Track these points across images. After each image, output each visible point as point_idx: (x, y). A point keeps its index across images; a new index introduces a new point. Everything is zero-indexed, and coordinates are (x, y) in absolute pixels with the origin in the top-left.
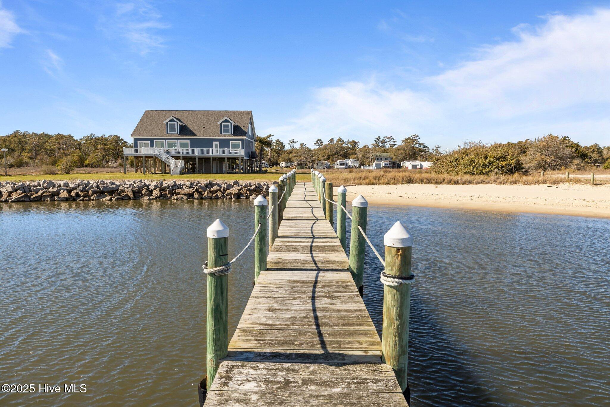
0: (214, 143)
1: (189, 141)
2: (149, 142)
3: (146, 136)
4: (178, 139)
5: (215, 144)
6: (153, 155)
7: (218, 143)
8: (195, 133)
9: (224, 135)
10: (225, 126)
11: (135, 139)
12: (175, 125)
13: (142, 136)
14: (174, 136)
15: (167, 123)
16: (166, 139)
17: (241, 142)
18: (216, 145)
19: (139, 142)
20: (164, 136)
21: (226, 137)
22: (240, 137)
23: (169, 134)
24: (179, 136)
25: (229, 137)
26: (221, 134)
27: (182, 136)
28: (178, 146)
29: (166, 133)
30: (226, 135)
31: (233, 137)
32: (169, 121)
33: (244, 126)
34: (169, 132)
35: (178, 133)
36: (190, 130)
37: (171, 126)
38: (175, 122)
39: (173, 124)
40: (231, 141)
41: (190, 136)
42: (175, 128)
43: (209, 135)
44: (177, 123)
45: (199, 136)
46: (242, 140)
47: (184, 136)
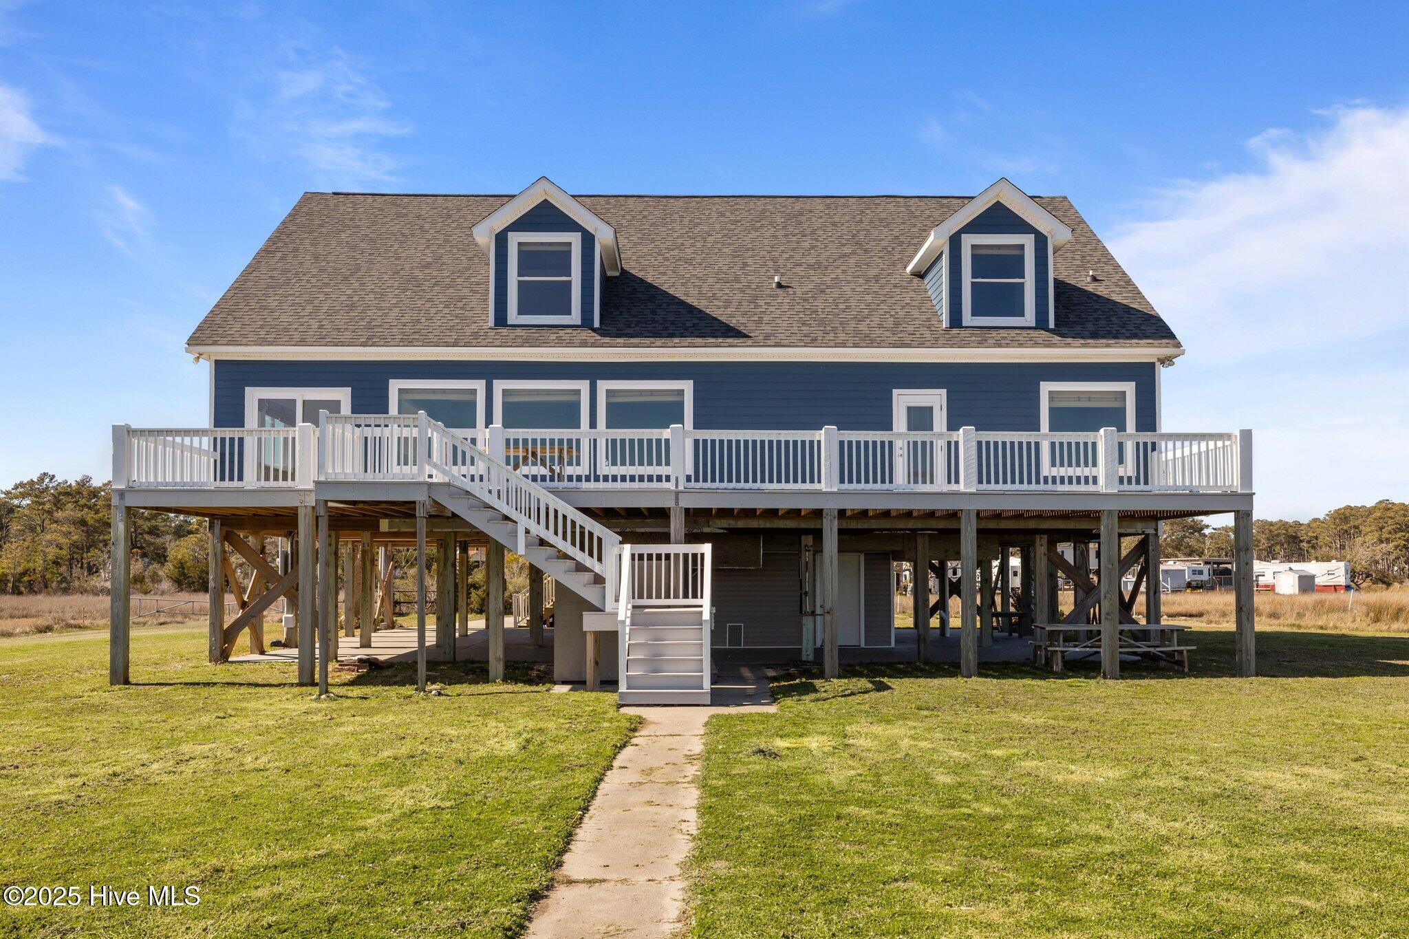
0: (903, 400)
1: (687, 386)
3: (321, 341)
4: (593, 372)
5: (912, 411)
6: (420, 497)
7: (936, 399)
8: (733, 322)
9: (984, 336)
10: (986, 262)
11: (221, 367)
12: (566, 249)
13: (289, 343)
14: (560, 343)
15: (501, 240)
16: (490, 371)
17: (1129, 388)
18: (920, 418)
19: (254, 395)
20: (475, 339)
21: (1008, 346)
22: (1124, 347)
23: (519, 332)
24: (607, 340)
25: (1036, 345)
26: (955, 331)
27: (633, 340)
28: (593, 425)
29: (491, 323)
30: (1003, 333)
31: (1068, 346)
32: (519, 225)
33: (1094, 279)
34: (513, 316)
35: (597, 324)
36: (682, 303)
37: (532, 259)
38: (571, 225)
39: (550, 244)
40: (1046, 388)
41: (699, 340)
42: (570, 282)
43: (857, 332)
44: (588, 240)
45: (777, 345)
46: (1144, 376)
47: (647, 341)
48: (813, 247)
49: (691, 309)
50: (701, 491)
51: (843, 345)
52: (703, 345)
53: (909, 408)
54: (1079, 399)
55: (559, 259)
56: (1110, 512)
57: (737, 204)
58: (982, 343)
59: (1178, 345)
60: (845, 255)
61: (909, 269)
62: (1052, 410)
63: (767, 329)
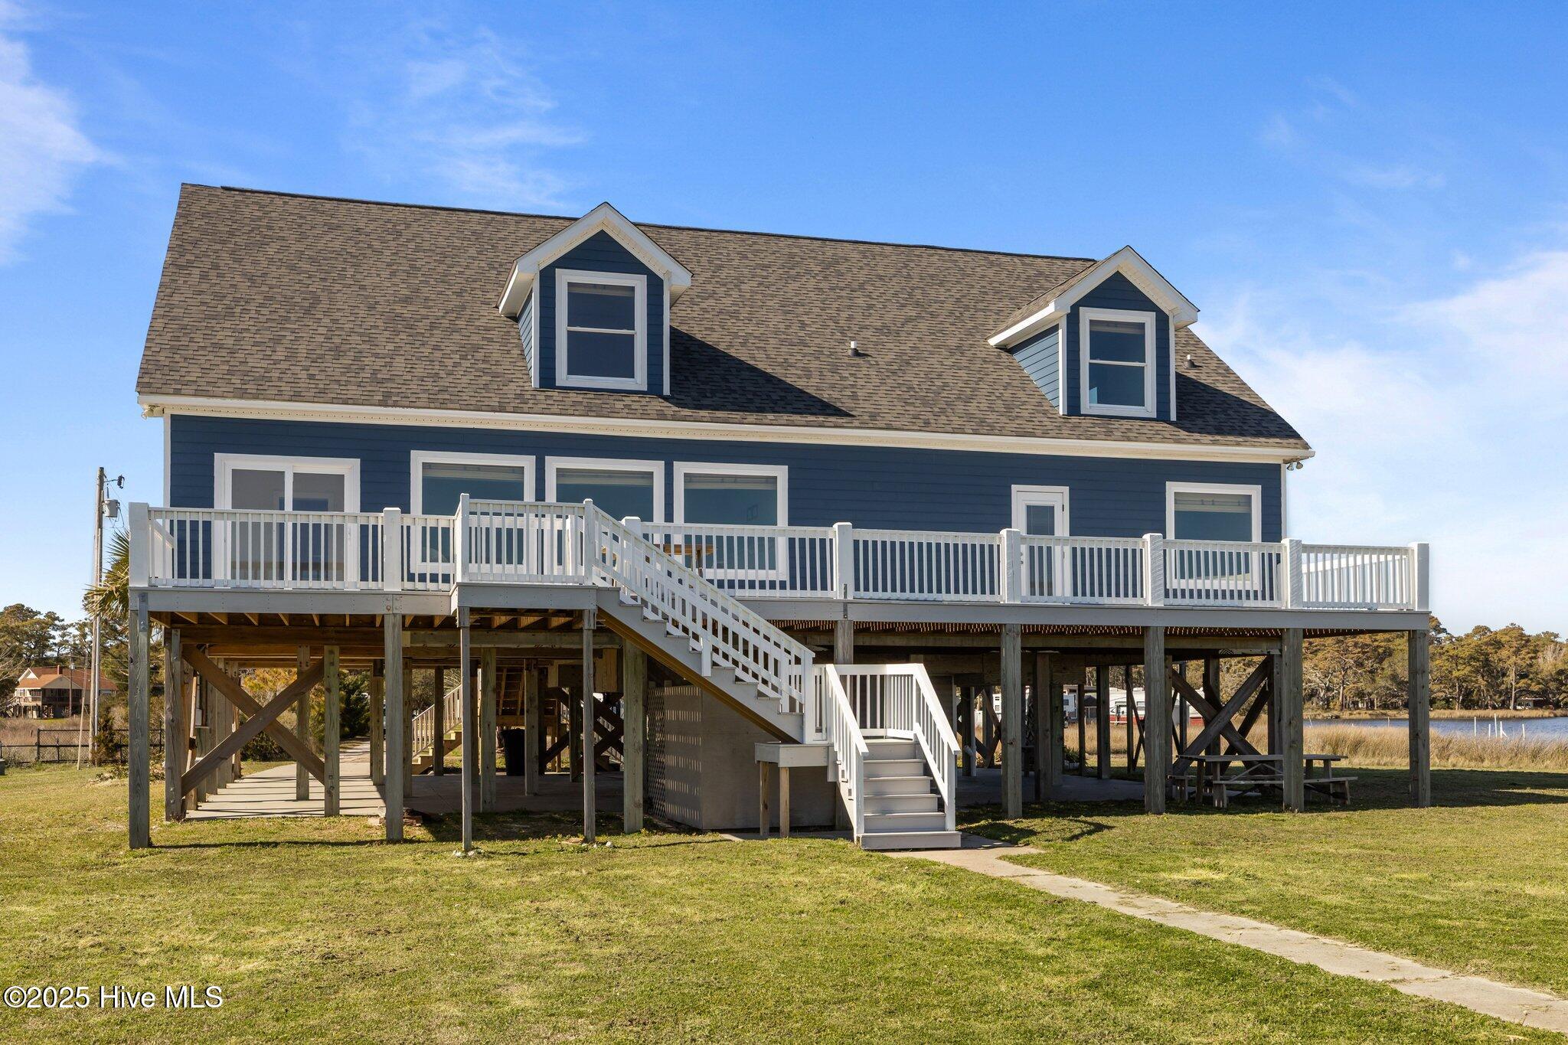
0: (1023, 497)
1: (781, 472)
2: (349, 469)
3: (321, 395)
4: (670, 451)
5: (1032, 511)
6: (587, 605)
7: (1057, 497)
8: (825, 396)
9: (1106, 425)
10: (1107, 341)
11: (178, 424)
12: (628, 295)
13: (279, 396)
14: (631, 413)
15: (547, 278)
16: (541, 445)
17: (1255, 492)
18: (1040, 520)
19: (226, 465)
21: (1136, 439)
22: (1254, 446)
23: (573, 397)
24: (686, 412)
25: (1164, 440)
26: (1074, 419)
27: (719, 414)
28: (669, 517)
29: (535, 383)
30: (1126, 424)
31: (1197, 442)
32: (570, 260)
33: (1193, 365)
34: (562, 377)
35: (666, 391)
36: (753, 369)
37: (584, 304)
38: (634, 266)
39: (605, 287)
40: (1173, 488)
41: (796, 418)
42: (632, 337)
43: (970, 417)
44: (655, 285)
45: (889, 428)
46: (1270, 478)
47: (737, 415)
48: (870, 307)
49: (769, 378)
50: (871, 602)
51: (960, 431)
52: (805, 423)
53: (1029, 508)
54: (1203, 503)
55: (618, 307)
56: (1295, 630)
57: (755, 243)
58: (1108, 435)
59: (1306, 446)
60: (909, 320)
61: (993, 341)
62: (1177, 513)
63: (868, 407)
